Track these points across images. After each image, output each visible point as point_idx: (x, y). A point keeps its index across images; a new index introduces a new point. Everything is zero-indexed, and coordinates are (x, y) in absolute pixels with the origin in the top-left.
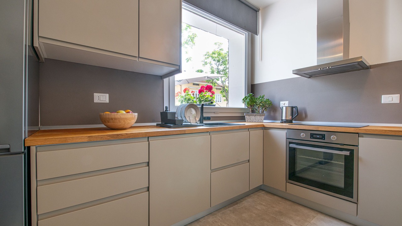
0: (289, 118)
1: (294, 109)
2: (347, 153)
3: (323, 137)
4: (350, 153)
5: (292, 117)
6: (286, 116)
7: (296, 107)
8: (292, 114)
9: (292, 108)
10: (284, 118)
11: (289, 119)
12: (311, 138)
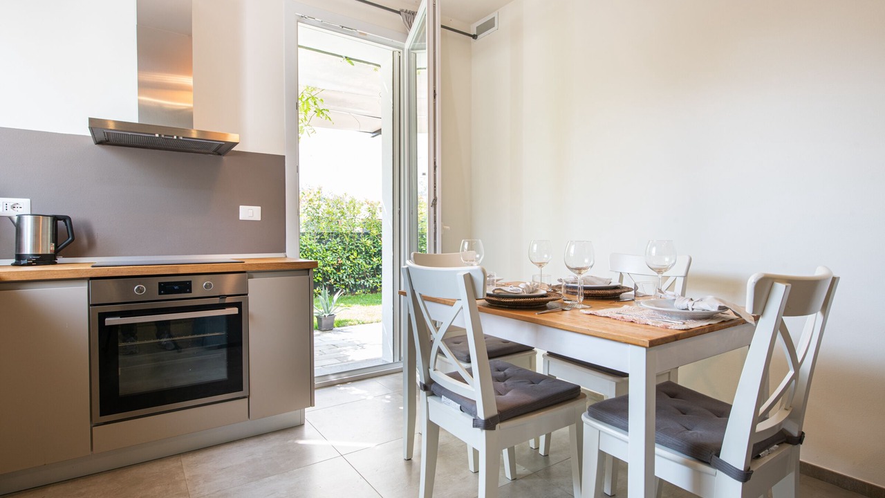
0: (48, 248)
1: (61, 223)
2: (235, 311)
3: (186, 287)
4: (240, 311)
5: (56, 247)
6: (36, 244)
7: (65, 219)
8: (55, 238)
9: (55, 219)
10: (28, 249)
11: (49, 253)
12: (160, 294)
